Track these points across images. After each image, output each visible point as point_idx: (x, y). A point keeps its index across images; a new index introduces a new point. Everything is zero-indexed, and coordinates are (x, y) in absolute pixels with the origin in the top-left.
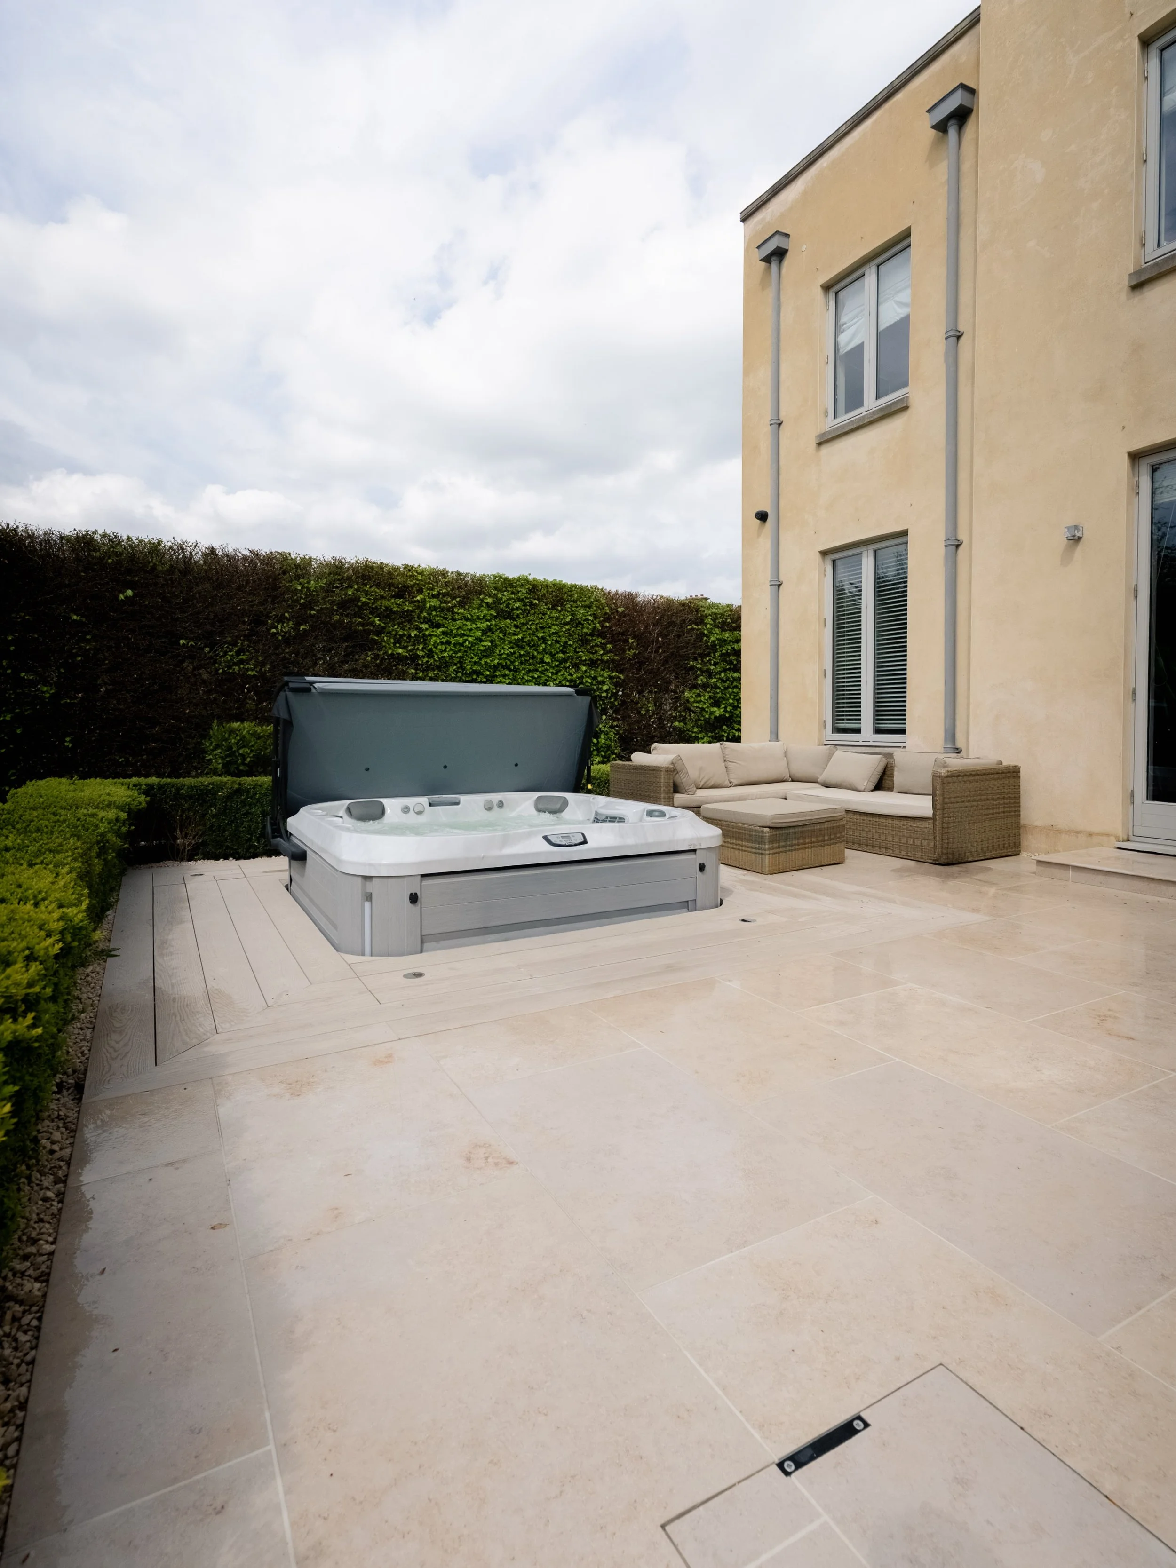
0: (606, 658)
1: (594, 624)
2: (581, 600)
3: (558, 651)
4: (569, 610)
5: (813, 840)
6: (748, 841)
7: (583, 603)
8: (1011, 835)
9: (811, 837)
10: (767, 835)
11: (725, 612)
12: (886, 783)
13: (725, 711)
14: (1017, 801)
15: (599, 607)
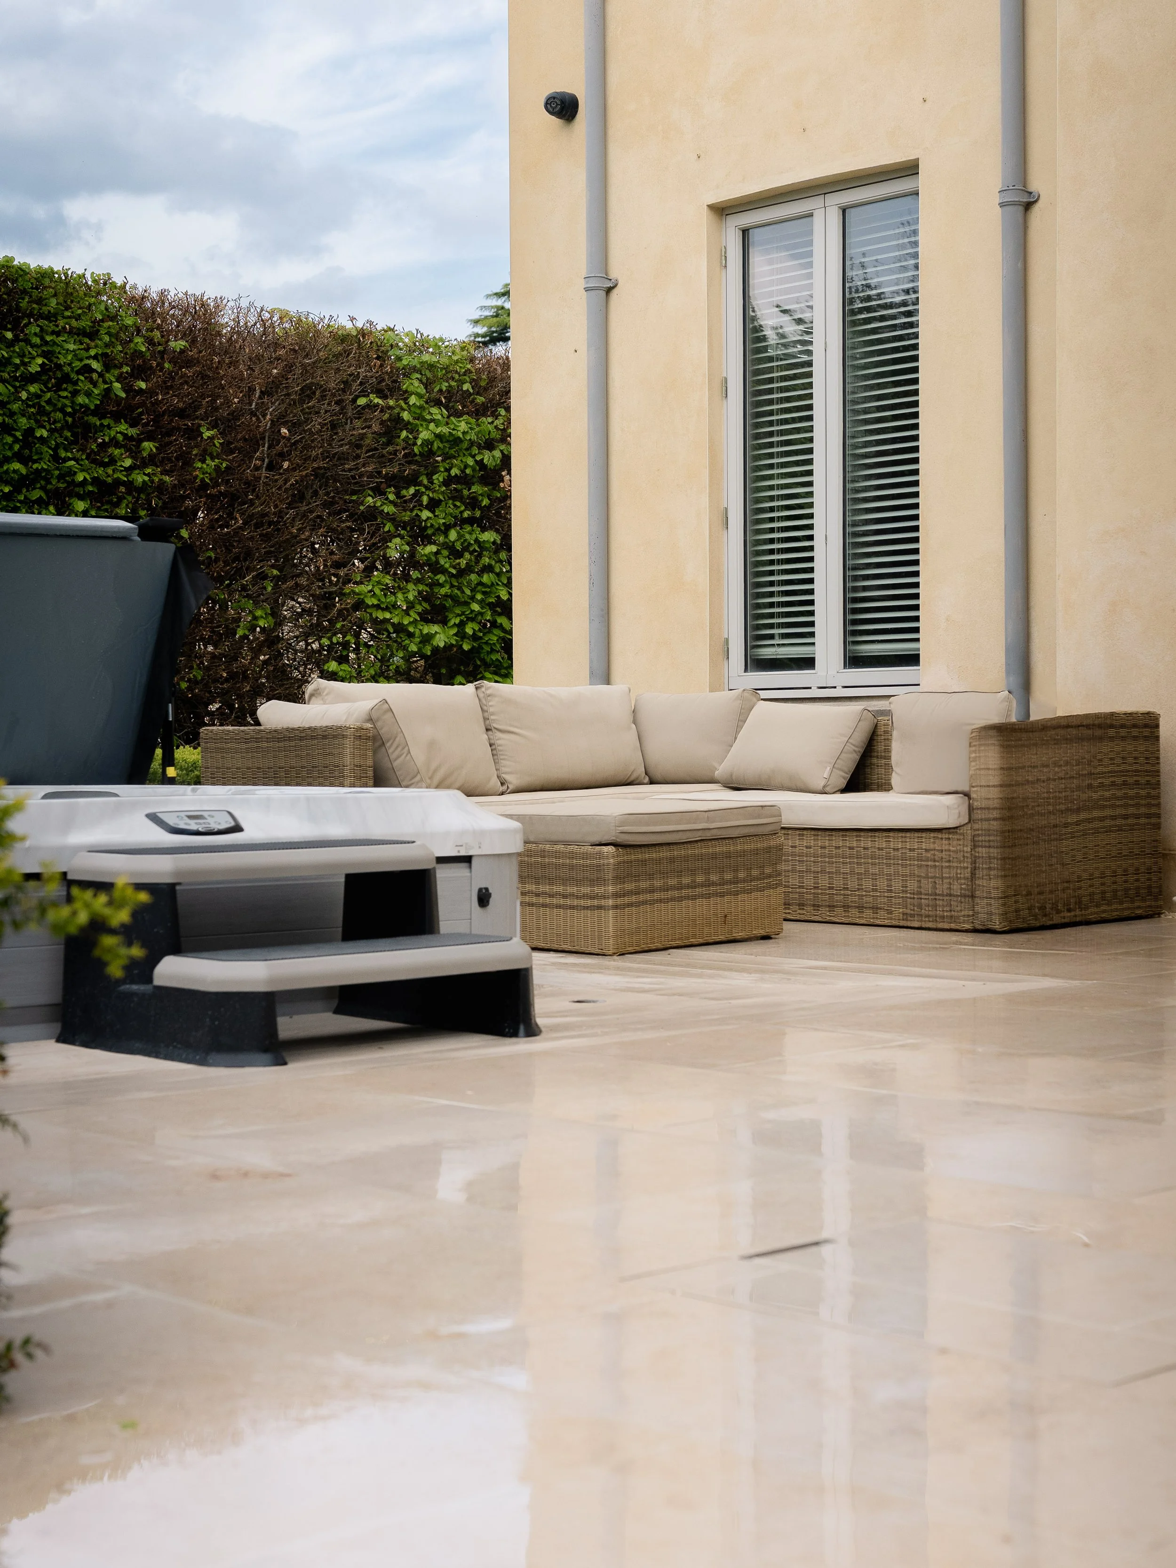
0: (139, 478)
1: (105, 382)
2: (68, 313)
3: (9, 454)
4: (36, 340)
5: (714, 878)
6: (565, 881)
7: (74, 323)
8: (1142, 869)
9: (707, 872)
10: (612, 861)
11: (457, 362)
12: (876, 775)
13: (461, 634)
14: (1153, 792)
15: (116, 336)
